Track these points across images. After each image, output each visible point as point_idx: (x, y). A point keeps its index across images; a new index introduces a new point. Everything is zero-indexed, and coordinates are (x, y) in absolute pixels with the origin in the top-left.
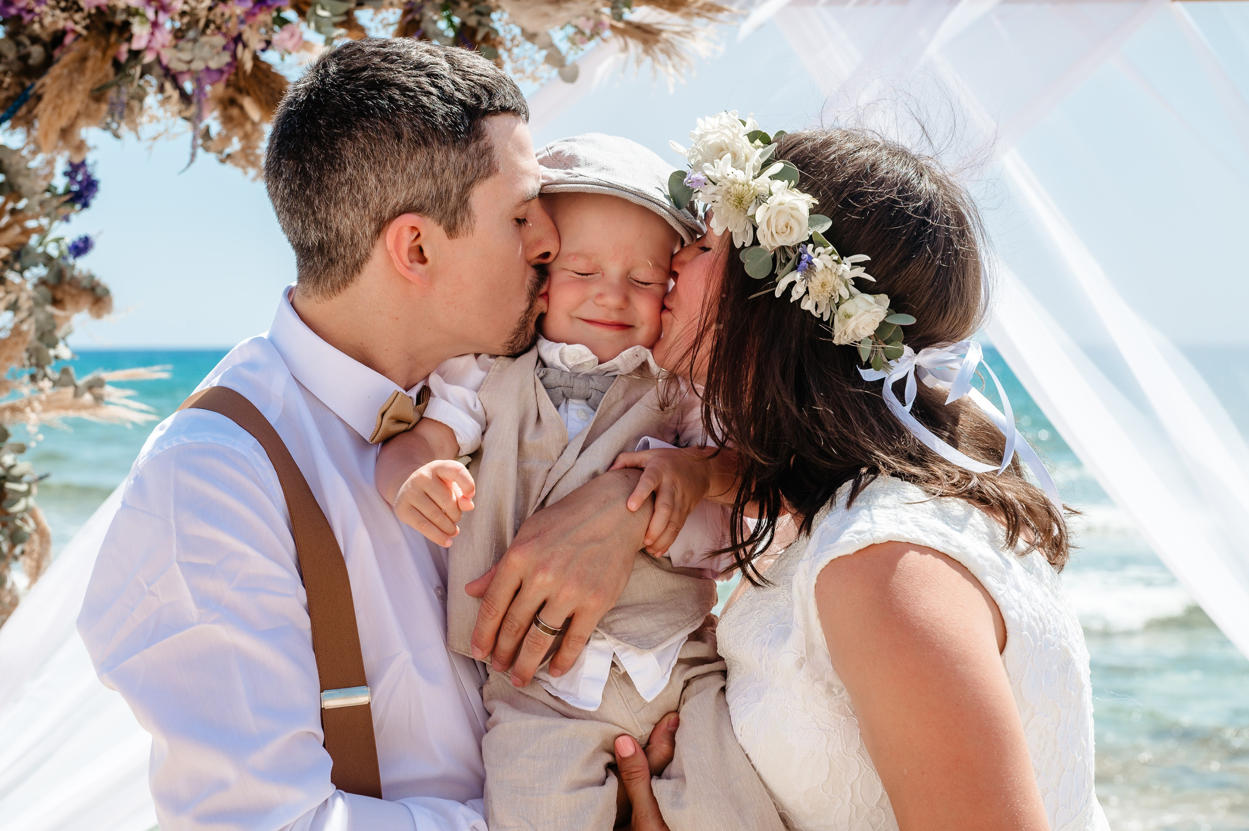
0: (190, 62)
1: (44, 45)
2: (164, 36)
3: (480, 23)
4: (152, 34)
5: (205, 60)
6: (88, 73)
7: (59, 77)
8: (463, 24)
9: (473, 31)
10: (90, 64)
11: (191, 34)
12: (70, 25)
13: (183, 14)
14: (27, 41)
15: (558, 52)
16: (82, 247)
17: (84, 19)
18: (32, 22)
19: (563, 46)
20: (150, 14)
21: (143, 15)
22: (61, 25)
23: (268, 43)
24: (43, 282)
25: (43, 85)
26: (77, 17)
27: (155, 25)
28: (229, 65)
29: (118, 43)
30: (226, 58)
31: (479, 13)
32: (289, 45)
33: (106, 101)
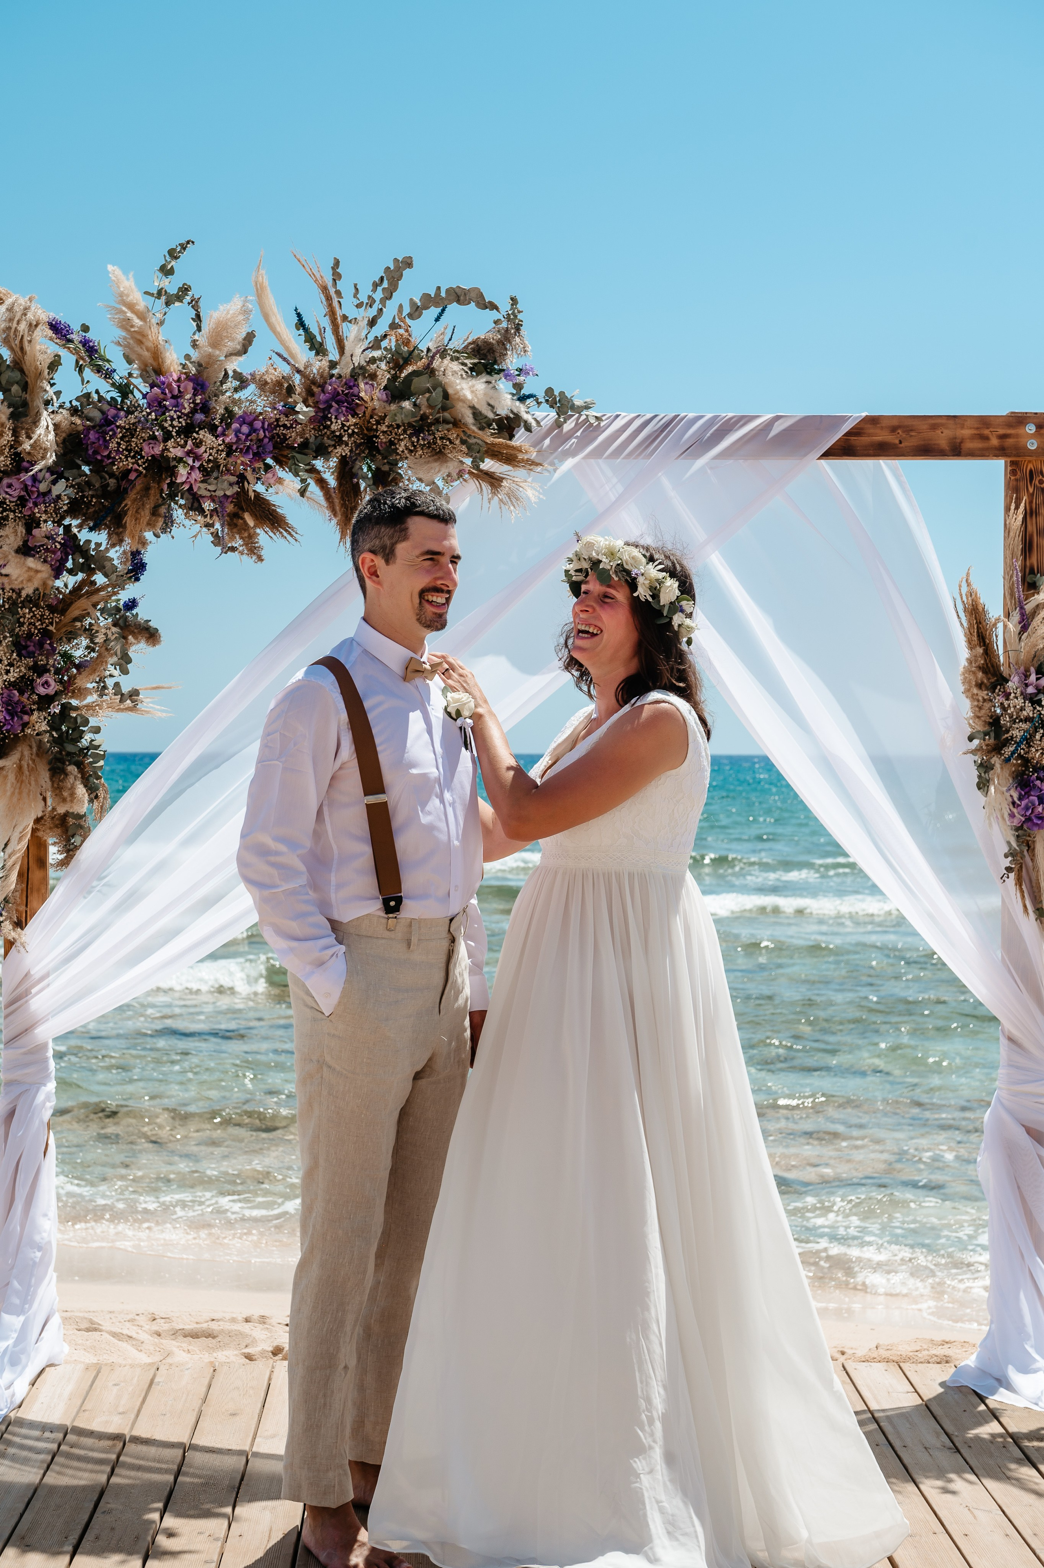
0: (215, 491)
1: (117, 479)
2: (197, 475)
3: (391, 470)
4: (189, 474)
5: (224, 490)
6: (152, 498)
7: (135, 500)
8: (378, 469)
9: (387, 474)
10: (152, 492)
11: (215, 474)
12: (136, 466)
13: (209, 461)
14: (107, 477)
15: (438, 487)
16: (132, 604)
17: (144, 463)
18: (113, 464)
19: (440, 483)
20: (190, 461)
21: (185, 462)
22: (131, 465)
23: (258, 479)
24: (115, 624)
25: (126, 505)
26: (140, 462)
27: (192, 468)
28: (237, 493)
29: (166, 478)
30: (236, 489)
31: (389, 463)
32: (272, 481)
33: (159, 515)
